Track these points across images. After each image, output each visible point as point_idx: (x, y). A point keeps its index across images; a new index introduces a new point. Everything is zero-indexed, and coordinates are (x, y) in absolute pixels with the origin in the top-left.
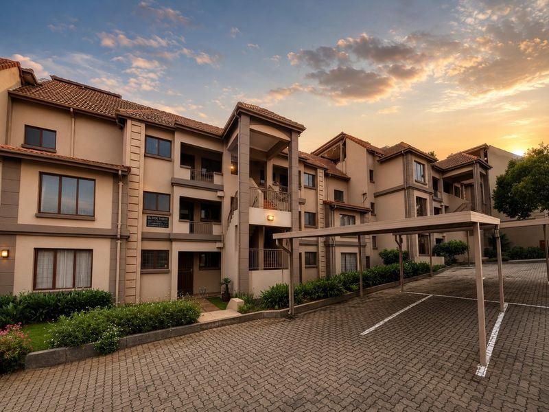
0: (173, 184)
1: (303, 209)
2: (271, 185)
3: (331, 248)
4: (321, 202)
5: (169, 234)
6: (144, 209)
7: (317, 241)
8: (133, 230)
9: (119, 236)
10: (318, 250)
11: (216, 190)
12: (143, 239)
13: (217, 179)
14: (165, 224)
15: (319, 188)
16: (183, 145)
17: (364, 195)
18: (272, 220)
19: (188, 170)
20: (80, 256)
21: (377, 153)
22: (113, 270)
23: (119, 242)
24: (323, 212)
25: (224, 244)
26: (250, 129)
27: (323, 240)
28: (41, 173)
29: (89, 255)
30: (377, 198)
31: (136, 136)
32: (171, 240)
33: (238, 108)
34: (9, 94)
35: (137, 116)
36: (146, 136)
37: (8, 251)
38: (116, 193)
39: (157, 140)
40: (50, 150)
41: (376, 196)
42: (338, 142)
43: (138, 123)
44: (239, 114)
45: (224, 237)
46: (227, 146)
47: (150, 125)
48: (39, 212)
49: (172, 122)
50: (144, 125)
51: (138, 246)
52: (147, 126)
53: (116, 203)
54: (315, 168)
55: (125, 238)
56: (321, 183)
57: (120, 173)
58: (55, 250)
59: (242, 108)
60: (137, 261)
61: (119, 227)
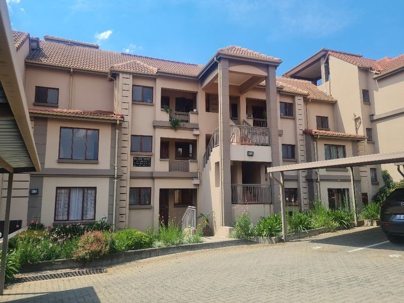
0: (155, 127)
1: (281, 141)
2: (246, 120)
3: (314, 183)
4: (301, 132)
5: (152, 172)
6: (131, 151)
7: (298, 176)
8: (124, 170)
9: (116, 176)
10: (299, 186)
11: (192, 129)
12: (131, 178)
13: (193, 118)
14: (147, 163)
15: (298, 117)
16: (163, 90)
17: (356, 120)
18: (252, 156)
19: (167, 112)
20: (87, 193)
21: (371, 69)
22: (111, 205)
23: (116, 180)
24: (303, 143)
25: (201, 181)
26: (230, 72)
27: (305, 174)
28: (61, 127)
29: (93, 192)
30: (374, 123)
31: (125, 87)
32: (153, 178)
33: (219, 54)
34: (25, 62)
35: (126, 69)
36: (133, 86)
37: (37, 190)
38: (113, 139)
39: (141, 88)
40: (54, 105)
41: (373, 121)
42: (319, 60)
43: (127, 76)
44: (219, 59)
45: (201, 174)
46: (202, 85)
47: (136, 76)
48: (59, 158)
49: (154, 70)
50: (131, 76)
51: (128, 184)
52: (134, 77)
53: (113, 147)
54: (293, 95)
55: (119, 177)
56: (300, 112)
57: (118, 122)
58: (70, 189)
59: (222, 54)
60: (127, 197)
61: (116, 168)
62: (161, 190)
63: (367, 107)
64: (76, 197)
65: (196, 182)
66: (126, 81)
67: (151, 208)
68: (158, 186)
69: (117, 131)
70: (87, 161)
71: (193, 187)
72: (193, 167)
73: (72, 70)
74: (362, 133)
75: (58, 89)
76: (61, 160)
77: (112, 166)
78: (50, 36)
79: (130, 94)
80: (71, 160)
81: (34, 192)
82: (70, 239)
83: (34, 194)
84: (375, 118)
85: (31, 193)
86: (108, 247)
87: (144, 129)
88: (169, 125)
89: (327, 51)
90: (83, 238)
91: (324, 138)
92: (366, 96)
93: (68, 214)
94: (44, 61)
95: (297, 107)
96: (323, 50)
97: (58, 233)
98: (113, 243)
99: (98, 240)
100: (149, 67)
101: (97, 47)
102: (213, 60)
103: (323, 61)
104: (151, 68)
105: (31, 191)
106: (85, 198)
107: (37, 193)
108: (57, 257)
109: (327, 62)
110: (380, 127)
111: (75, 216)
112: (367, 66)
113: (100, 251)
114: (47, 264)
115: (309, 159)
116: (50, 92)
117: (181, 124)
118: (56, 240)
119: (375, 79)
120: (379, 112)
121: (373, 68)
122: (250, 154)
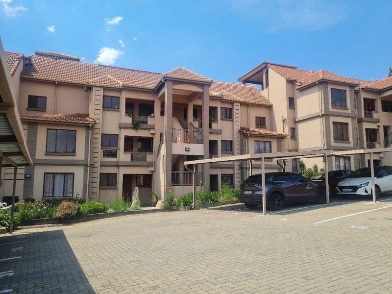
0: (120, 128)
1: (220, 138)
2: (192, 122)
4: (237, 131)
5: (117, 162)
6: (101, 146)
7: (233, 165)
8: (96, 160)
9: (89, 165)
10: (234, 172)
11: (149, 129)
12: (101, 166)
13: (150, 121)
14: (114, 154)
15: (235, 119)
16: (127, 99)
17: (284, 121)
18: (189, 151)
19: (130, 117)
20: (67, 178)
21: (296, 82)
22: (85, 186)
23: (88, 168)
24: (239, 139)
25: (155, 169)
26: (173, 89)
27: (238, 163)
28: (48, 129)
29: (72, 176)
30: (297, 124)
31: (98, 98)
32: (118, 166)
33: (165, 77)
34: (21, 77)
35: (98, 84)
36: (103, 96)
37: (30, 174)
38: (87, 137)
39: (110, 97)
40: (43, 110)
41: (296, 122)
42: (262, 70)
43: (99, 89)
44: (165, 80)
45: (155, 163)
46: (158, 96)
47: (106, 89)
48: (46, 152)
49: (120, 83)
50: (102, 89)
51: (99, 171)
52: (104, 89)
53: (87, 144)
54: (232, 102)
55: (92, 166)
56: (237, 115)
57: (91, 125)
58: (54, 174)
59: (167, 77)
60: (98, 180)
61: (89, 159)
62: (124, 175)
63: (292, 111)
64: (59, 181)
65: (152, 169)
66: (98, 93)
67: (117, 189)
68: (122, 172)
69: (90, 132)
70: (67, 153)
71: (149, 173)
72: (149, 158)
73: (57, 83)
74: (287, 132)
75: (46, 97)
76: (48, 153)
77: (86, 157)
78: (40, 51)
79: (101, 103)
80: (55, 153)
81: (28, 176)
82: (52, 206)
83: (28, 177)
84: (297, 120)
85: (25, 177)
86: (76, 211)
87: (112, 129)
88: (131, 126)
89: (267, 64)
90: (60, 206)
91: (255, 136)
92: (292, 103)
93: (53, 193)
94: (35, 76)
95: (235, 111)
96: (264, 63)
97: (44, 203)
98: (79, 209)
99: (69, 207)
100: (117, 80)
101: (78, 60)
102: (161, 80)
103: (265, 71)
104: (118, 81)
105: (25, 175)
106: (66, 181)
107: (30, 177)
108: (44, 217)
109: (267, 73)
110: (301, 127)
111: (58, 194)
112: (293, 79)
113: (71, 214)
114: (36, 221)
115: (242, 152)
116: (39, 100)
117: (141, 125)
118: (42, 207)
119: (297, 89)
120: (300, 115)
121: (297, 81)
122: (187, 150)
